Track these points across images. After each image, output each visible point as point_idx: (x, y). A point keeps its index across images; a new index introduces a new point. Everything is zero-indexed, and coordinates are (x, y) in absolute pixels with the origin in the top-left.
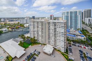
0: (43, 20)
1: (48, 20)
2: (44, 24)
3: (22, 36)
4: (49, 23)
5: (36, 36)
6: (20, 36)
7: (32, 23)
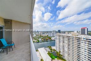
0: (70, 35)
1: (78, 35)
2: (72, 39)
3: (50, 48)
4: (79, 39)
5: (62, 51)
6: (48, 47)
7: (58, 37)
